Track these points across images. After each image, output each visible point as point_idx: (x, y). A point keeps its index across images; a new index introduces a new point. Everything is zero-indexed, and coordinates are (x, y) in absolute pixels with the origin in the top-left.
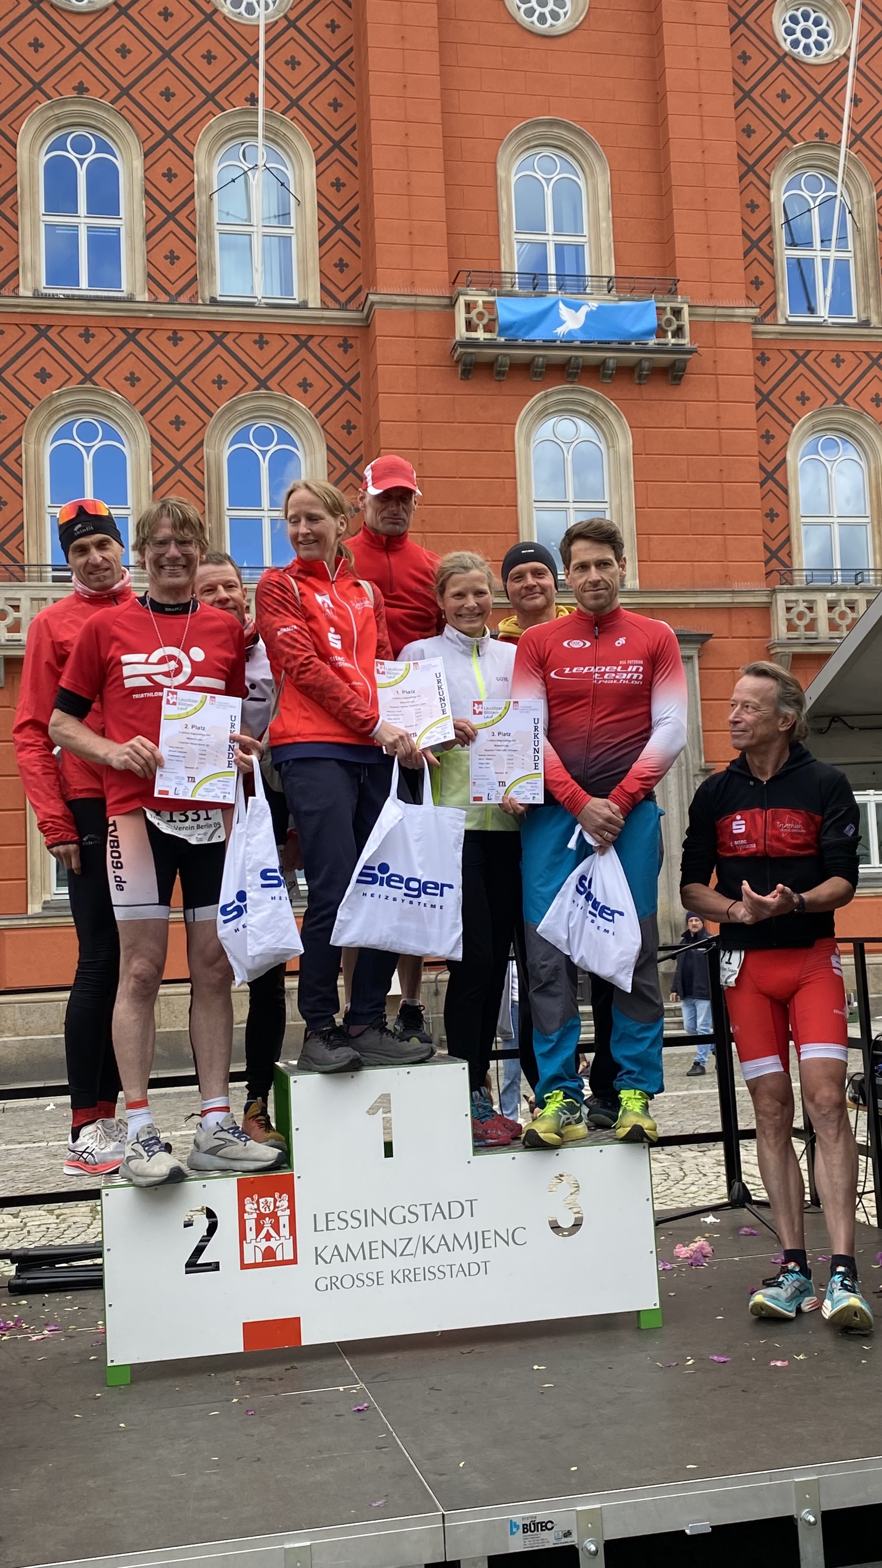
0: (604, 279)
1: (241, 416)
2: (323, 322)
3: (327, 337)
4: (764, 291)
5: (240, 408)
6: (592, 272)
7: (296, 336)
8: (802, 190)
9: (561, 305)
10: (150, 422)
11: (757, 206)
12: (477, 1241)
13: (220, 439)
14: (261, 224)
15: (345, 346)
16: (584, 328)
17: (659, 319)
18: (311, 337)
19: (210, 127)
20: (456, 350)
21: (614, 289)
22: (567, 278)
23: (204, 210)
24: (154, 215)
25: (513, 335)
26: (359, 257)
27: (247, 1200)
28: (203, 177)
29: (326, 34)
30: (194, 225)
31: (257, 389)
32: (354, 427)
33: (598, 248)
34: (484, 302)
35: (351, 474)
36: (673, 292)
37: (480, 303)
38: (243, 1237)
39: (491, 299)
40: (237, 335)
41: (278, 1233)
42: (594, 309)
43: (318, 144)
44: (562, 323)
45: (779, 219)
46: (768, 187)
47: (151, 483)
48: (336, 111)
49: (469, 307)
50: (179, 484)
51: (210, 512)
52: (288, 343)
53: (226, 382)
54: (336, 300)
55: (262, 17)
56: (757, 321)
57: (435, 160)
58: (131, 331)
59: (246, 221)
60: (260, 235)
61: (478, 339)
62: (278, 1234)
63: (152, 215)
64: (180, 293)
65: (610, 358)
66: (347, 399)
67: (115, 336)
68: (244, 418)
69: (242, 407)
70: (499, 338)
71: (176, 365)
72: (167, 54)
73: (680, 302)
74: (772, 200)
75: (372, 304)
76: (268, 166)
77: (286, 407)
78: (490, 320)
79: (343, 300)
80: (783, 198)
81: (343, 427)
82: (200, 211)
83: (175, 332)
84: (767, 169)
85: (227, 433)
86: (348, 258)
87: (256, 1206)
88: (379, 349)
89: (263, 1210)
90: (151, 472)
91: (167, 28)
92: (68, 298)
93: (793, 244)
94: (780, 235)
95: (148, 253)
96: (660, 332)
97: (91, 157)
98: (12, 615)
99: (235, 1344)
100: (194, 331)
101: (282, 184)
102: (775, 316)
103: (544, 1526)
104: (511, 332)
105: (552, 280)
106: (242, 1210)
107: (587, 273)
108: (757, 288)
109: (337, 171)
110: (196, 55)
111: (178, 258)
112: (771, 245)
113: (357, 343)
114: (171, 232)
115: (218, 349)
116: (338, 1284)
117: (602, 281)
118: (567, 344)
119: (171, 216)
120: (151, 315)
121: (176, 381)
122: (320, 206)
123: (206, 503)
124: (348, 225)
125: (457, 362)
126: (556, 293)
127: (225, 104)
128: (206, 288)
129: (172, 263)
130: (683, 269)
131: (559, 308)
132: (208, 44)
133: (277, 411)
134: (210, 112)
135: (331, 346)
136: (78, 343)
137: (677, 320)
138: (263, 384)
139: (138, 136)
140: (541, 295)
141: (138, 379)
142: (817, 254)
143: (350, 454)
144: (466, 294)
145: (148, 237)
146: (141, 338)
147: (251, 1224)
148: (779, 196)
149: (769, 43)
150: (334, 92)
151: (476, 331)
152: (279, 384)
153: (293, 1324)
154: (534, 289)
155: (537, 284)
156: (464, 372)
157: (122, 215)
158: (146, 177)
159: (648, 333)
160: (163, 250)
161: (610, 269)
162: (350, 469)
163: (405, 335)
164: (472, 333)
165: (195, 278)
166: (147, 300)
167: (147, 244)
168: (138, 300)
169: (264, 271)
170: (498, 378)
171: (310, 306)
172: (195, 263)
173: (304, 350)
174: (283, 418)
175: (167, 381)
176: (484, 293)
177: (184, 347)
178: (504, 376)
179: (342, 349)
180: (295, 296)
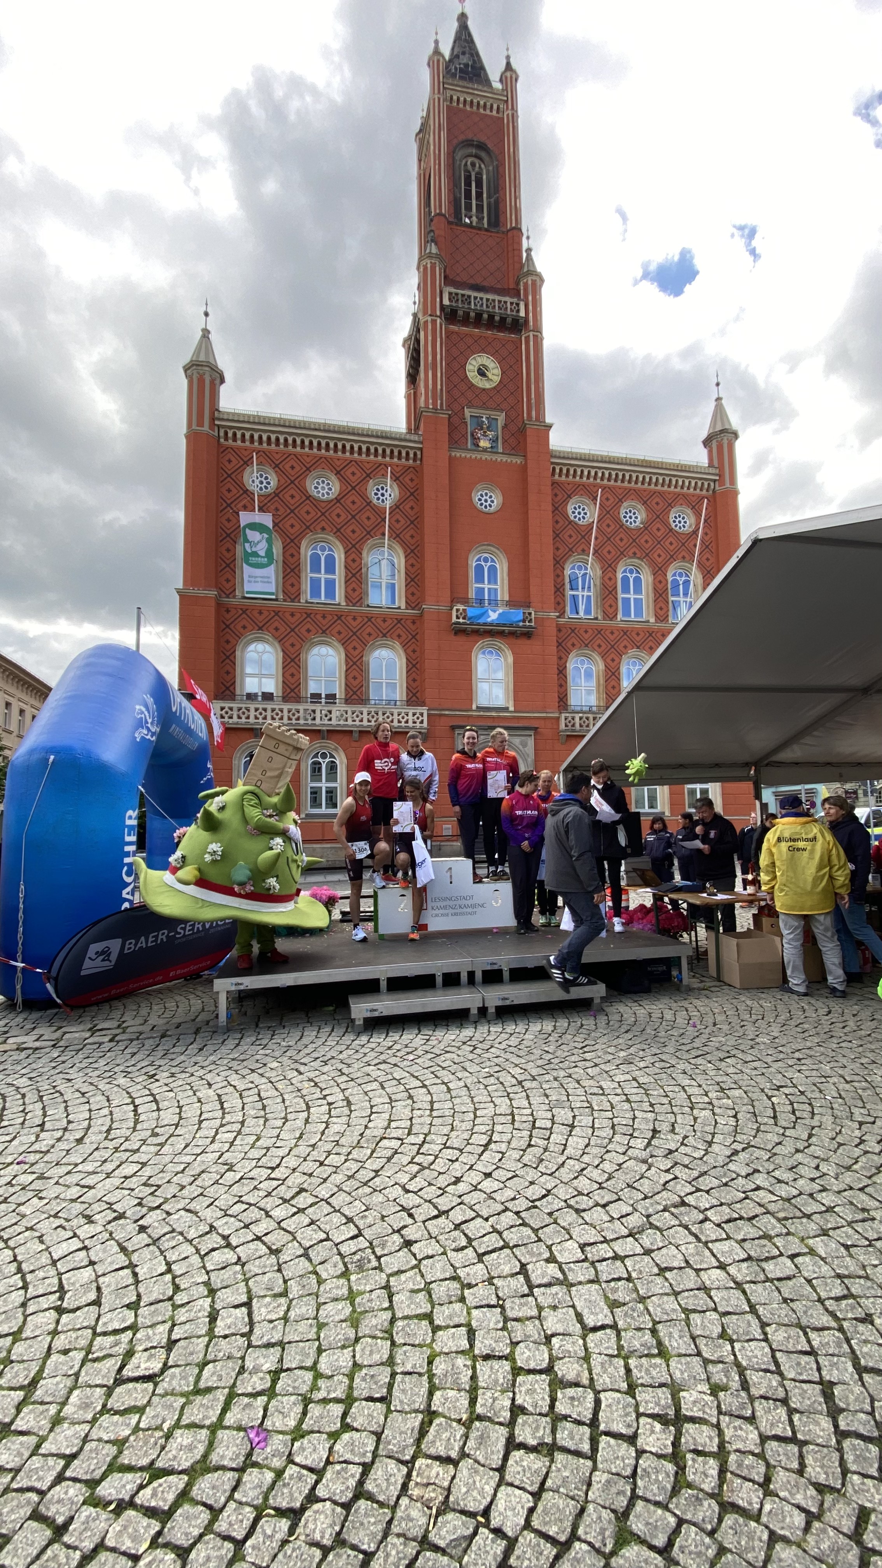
1: (377, 646)
2: (406, 614)
3: (407, 619)
4: (561, 606)
5: (377, 644)
7: (396, 619)
8: (576, 570)
9: (489, 610)
10: (345, 648)
11: (560, 576)
12: (474, 906)
13: (369, 654)
14: (385, 579)
15: (414, 623)
16: (497, 619)
17: (524, 616)
18: (402, 619)
19: (368, 544)
20: (452, 626)
21: (508, 605)
22: (492, 601)
23: (366, 573)
24: (348, 575)
26: (419, 591)
28: (365, 561)
29: (409, 511)
30: (362, 579)
31: (382, 637)
32: (416, 651)
33: (503, 590)
34: (463, 609)
35: (414, 668)
36: (529, 607)
37: (461, 609)
39: (465, 608)
40: (376, 618)
42: (501, 612)
43: (406, 551)
45: (567, 580)
46: (564, 569)
47: (345, 669)
48: (412, 539)
49: (458, 610)
50: (355, 670)
51: (365, 680)
52: (394, 621)
53: (372, 635)
54: (411, 606)
55: (388, 504)
56: (558, 617)
57: (447, 558)
58: (339, 616)
59: (380, 577)
60: (385, 582)
61: (460, 622)
64: (357, 603)
65: (506, 629)
66: (414, 641)
67: (333, 617)
70: (467, 622)
71: (354, 628)
72: (353, 517)
73: (531, 610)
74: (565, 574)
75: (424, 608)
76: (388, 558)
77: (392, 644)
78: (464, 615)
79: (413, 606)
81: (412, 651)
82: (364, 574)
83: (354, 616)
84: (563, 563)
85: (371, 652)
86: (416, 591)
88: (426, 624)
90: (345, 666)
91: (354, 507)
92: (317, 603)
93: (572, 589)
94: (568, 586)
95: (345, 588)
96: (524, 621)
97: (326, 553)
98: (297, 715)
100: (361, 616)
101: (393, 565)
102: (565, 615)
104: (472, 620)
105: (487, 601)
107: (499, 599)
108: (559, 605)
109: (412, 561)
110: (364, 518)
111: (356, 590)
112: (564, 590)
113: (417, 622)
114: (354, 581)
115: (370, 623)
117: (504, 602)
118: (491, 624)
119: (354, 575)
120: (346, 610)
121: (355, 634)
122: (406, 572)
123: (364, 676)
124: (415, 580)
125: (453, 629)
126: (488, 606)
127: (374, 535)
128: (366, 601)
129: (354, 592)
130: (532, 599)
131: (489, 612)
132: (368, 514)
133: (389, 645)
134: (369, 538)
135: (408, 622)
136: (321, 619)
137: (530, 617)
138: (384, 635)
139: (343, 546)
140: (482, 607)
141: (341, 633)
142: (579, 593)
143: (414, 660)
144: (457, 606)
145: (346, 582)
146: (343, 618)
148: (568, 572)
149: (566, 517)
150: (412, 532)
152: (390, 636)
155: (481, 603)
156: (455, 633)
157: (337, 574)
158: (345, 561)
159: (520, 621)
160: (351, 587)
161: (507, 598)
162: (414, 666)
163: (435, 619)
164: (459, 620)
165: (362, 598)
166: (345, 605)
167: (345, 585)
168: (342, 605)
169: (386, 596)
170: (467, 636)
171: (401, 608)
172: (362, 592)
173: (399, 624)
174: (391, 647)
175: (351, 634)
176: (463, 606)
177: (357, 622)
178: (469, 634)
179: (412, 623)
180: (397, 604)
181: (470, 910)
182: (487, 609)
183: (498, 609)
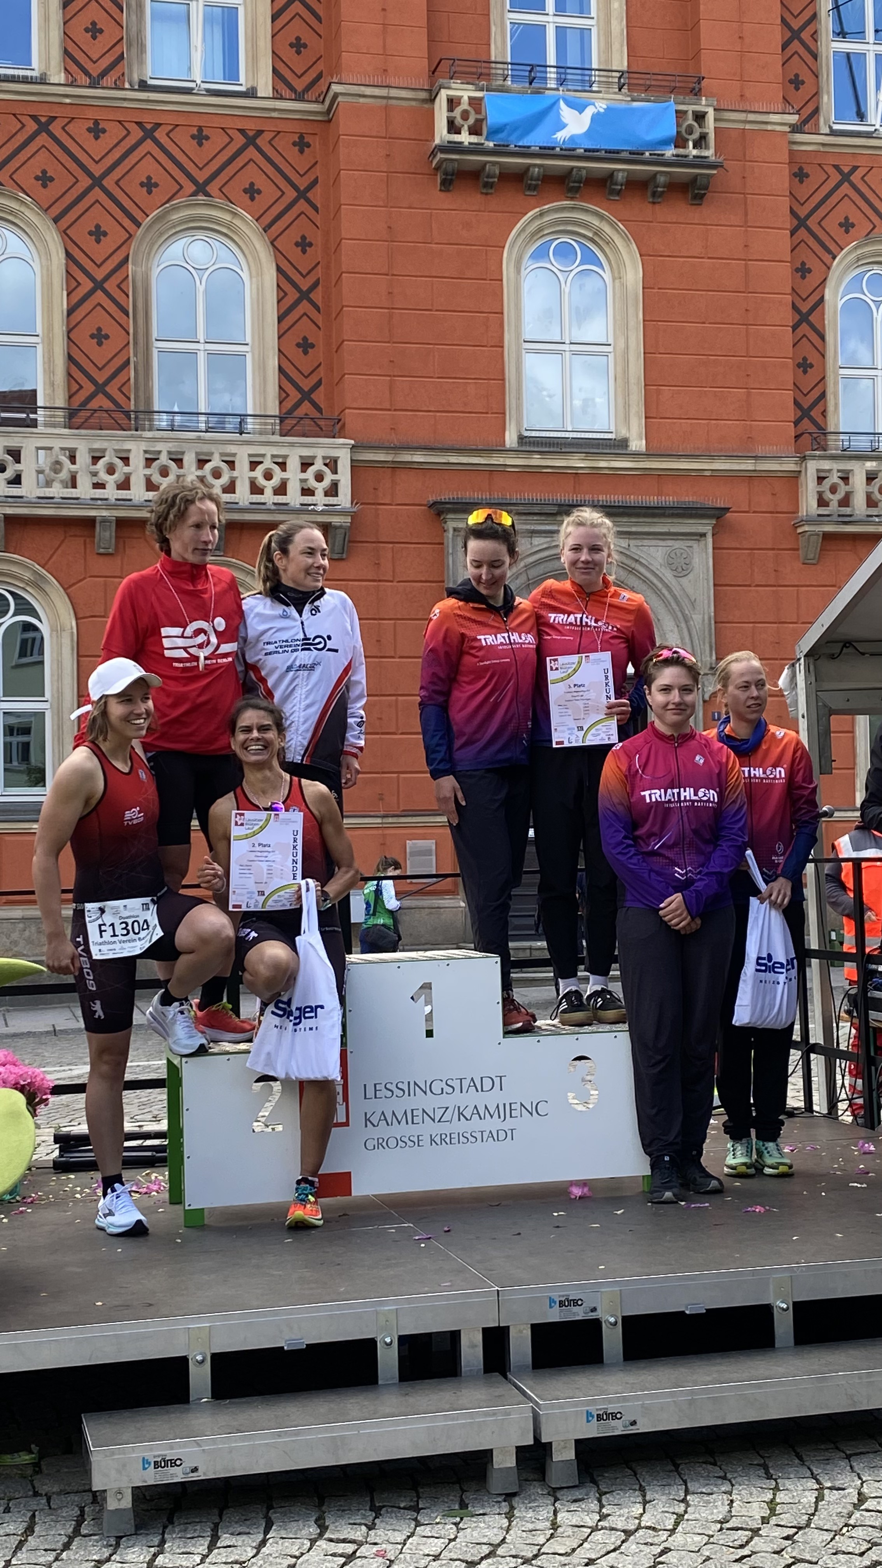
0: (614, 74)
1: (174, 227)
2: (274, 115)
3: (279, 132)
4: (806, 90)
5: (174, 217)
6: (599, 62)
7: (242, 131)
9: (562, 102)
10: (64, 232)
12: (506, 1111)
13: (149, 253)
15: (302, 144)
16: (588, 133)
17: (678, 125)
18: (260, 132)
20: (435, 156)
21: (625, 87)
22: (569, 71)
25: (502, 140)
26: (320, 36)
31: (194, 194)
32: (310, 245)
33: (607, 34)
34: (469, 98)
35: (305, 301)
36: (696, 92)
37: (466, 99)
39: (479, 94)
40: (171, 127)
42: (602, 110)
44: (564, 126)
45: (826, 5)
47: (65, 306)
49: (452, 103)
50: (99, 308)
51: (136, 343)
52: (232, 139)
53: (156, 185)
54: (291, 88)
56: (796, 129)
58: (43, 120)
60: (200, 4)
61: (462, 143)
64: (104, 74)
65: (619, 170)
66: (302, 209)
67: (24, 126)
68: (178, 229)
69: (175, 217)
70: (486, 143)
71: (97, 162)
73: (704, 105)
75: (336, 96)
77: (227, 217)
78: (477, 120)
79: (299, 89)
81: (297, 244)
83: (96, 123)
85: (156, 247)
86: (307, 37)
88: (342, 151)
90: (65, 293)
93: (841, 34)
94: (828, 23)
95: (65, 24)
96: (680, 141)
100: (119, 122)
102: (817, 124)
103: (576, 1302)
104: (502, 136)
105: (552, 73)
107: (594, 66)
108: (797, 89)
111: (101, 31)
112: (815, 35)
113: (315, 142)
115: (149, 145)
116: (384, 1144)
117: (612, 77)
118: (568, 153)
120: (68, 101)
121: (97, 182)
123: (131, 331)
125: (437, 169)
126: (557, 89)
128: (135, 68)
129: (94, 38)
130: (708, 64)
131: (559, 108)
133: (217, 222)
135: (284, 144)
137: (700, 127)
138: (201, 189)
140: (537, 92)
141: (52, 179)
142: (870, 48)
143: (304, 277)
144: (449, 88)
145: (65, 5)
146: (56, 128)
151: (460, 133)
152: (220, 190)
153: (345, 1178)
154: (531, 83)
155: (534, 78)
156: (443, 182)
159: (665, 142)
161: (621, 61)
162: (305, 295)
163: (374, 134)
164: (456, 136)
165: (121, 57)
166: (62, 82)
167: (64, 13)
168: (52, 82)
169: (205, 51)
170: (484, 191)
171: (259, 95)
172: (122, 38)
173: (251, 148)
174: (225, 230)
175: (86, 182)
176: (470, 87)
177: (107, 141)
178: (491, 188)
179: (297, 148)
180: (242, 80)
181: (492, 1124)
182: (553, 101)
183: (593, 101)
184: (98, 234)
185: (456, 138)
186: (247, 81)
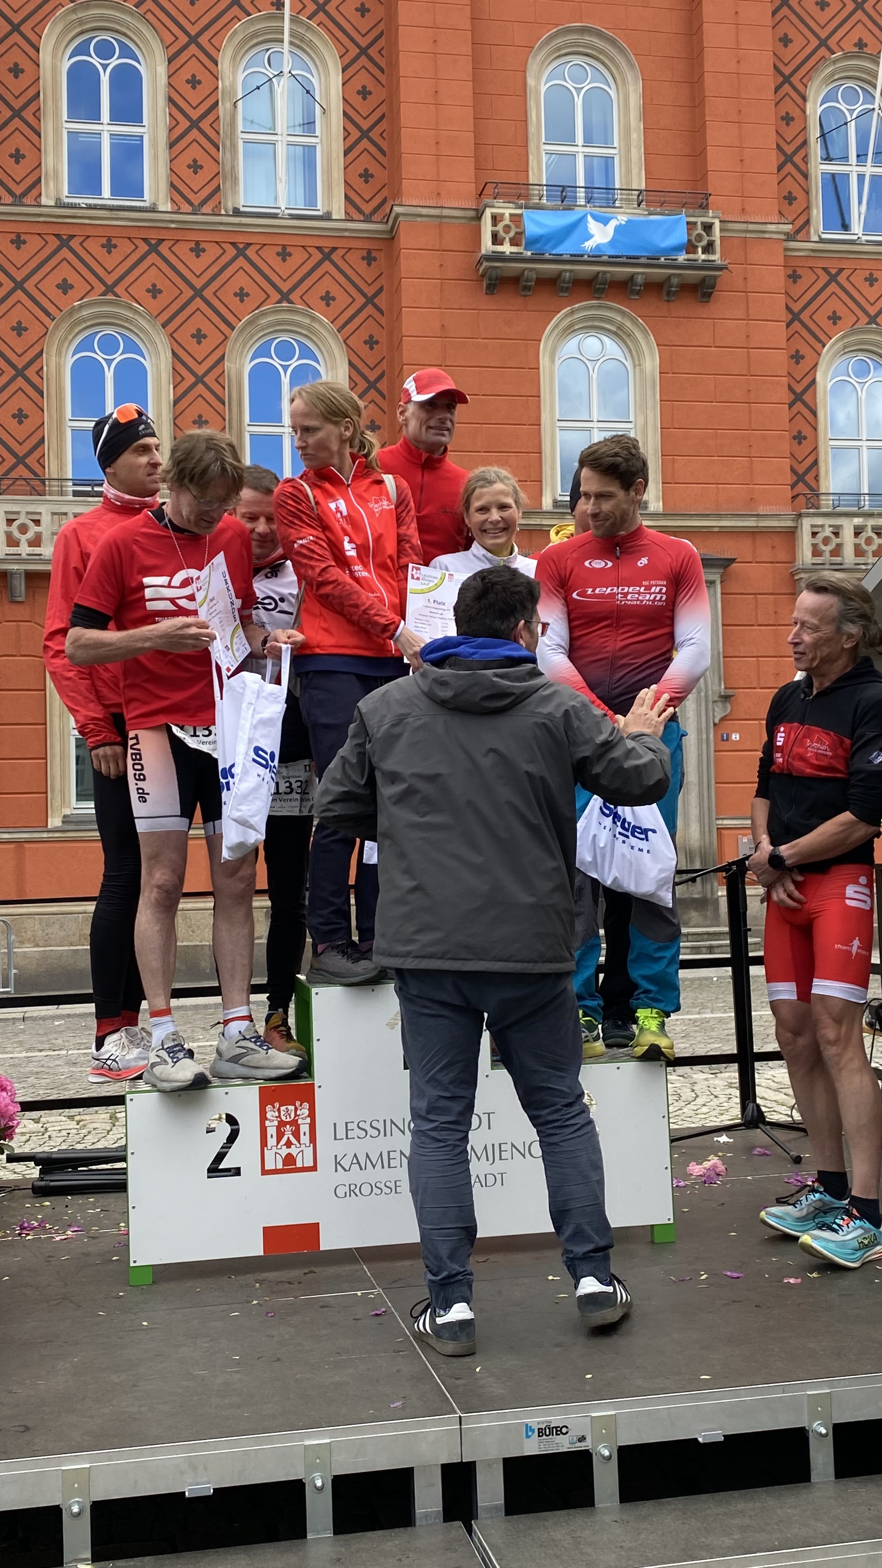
0: (634, 192)
1: (263, 330)
2: (347, 234)
3: (350, 249)
4: (798, 206)
6: (621, 184)
7: (319, 248)
8: (838, 102)
9: (589, 218)
10: (171, 335)
11: (793, 119)
12: (494, 1153)
13: (242, 352)
14: (285, 133)
15: (369, 258)
16: (612, 242)
17: (689, 234)
18: (334, 249)
19: (235, 32)
20: (481, 264)
21: (644, 203)
22: (595, 190)
23: (228, 118)
24: (178, 123)
25: (538, 249)
26: (385, 168)
27: (269, 1108)
28: (227, 83)
30: (218, 133)
31: (279, 302)
32: (377, 342)
33: (628, 161)
34: (511, 215)
35: (372, 390)
36: (704, 207)
37: (507, 215)
38: (264, 1143)
39: (518, 211)
40: (259, 247)
41: (299, 1140)
42: (623, 223)
43: (344, 51)
44: (591, 236)
45: (814, 133)
46: (804, 99)
48: (363, 16)
49: (495, 219)
50: (200, 398)
51: (230, 428)
52: (311, 255)
53: (248, 295)
54: (360, 211)
56: (790, 237)
57: (464, 68)
58: (153, 242)
59: (270, 129)
60: (285, 143)
61: (504, 253)
62: (299, 1142)
63: (175, 123)
64: (203, 203)
65: (638, 273)
66: (370, 313)
67: (137, 247)
68: (266, 332)
69: (263, 321)
70: (525, 252)
71: (198, 277)
73: (711, 217)
74: (808, 113)
75: (397, 216)
76: (293, 72)
77: (307, 321)
78: (517, 233)
79: (368, 212)
80: (819, 110)
81: (365, 342)
82: (224, 119)
83: (197, 243)
84: (803, 80)
85: (248, 346)
86: (374, 168)
87: (277, 1114)
88: (403, 261)
89: (284, 1118)
90: (172, 386)
92: (90, 207)
93: (828, 158)
94: (816, 149)
95: (171, 161)
96: (690, 247)
97: (114, 62)
98: (33, 529)
99: (256, 1248)
100: (217, 242)
101: (308, 92)
102: (808, 233)
103: (558, 1430)
104: (538, 246)
105: (581, 193)
106: (263, 1118)
107: (617, 186)
108: (790, 204)
109: (363, 79)
111: (201, 167)
112: (806, 159)
113: (380, 256)
114: (195, 140)
115: (241, 262)
116: (357, 1191)
117: (632, 195)
118: (595, 259)
119: (195, 124)
120: (173, 226)
121: (198, 293)
122: (345, 114)
123: (227, 417)
124: (375, 135)
125: (483, 276)
126: (585, 206)
127: (250, 8)
128: (230, 198)
129: (195, 173)
130: (714, 184)
131: (587, 221)
133: (299, 325)
134: (236, 17)
135: (355, 258)
136: (100, 253)
137: (708, 236)
138: (285, 297)
139: (162, 41)
140: (569, 208)
141: (160, 291)
142: (852, 169)
143: (372, 369)
144: (493, 207)
145: (172, 145)
146: (164, 249)
147: (272, 1131)
148: (815, 109)
151: (502, 244)
152: (301, 297)
153: (313, 1230)
154: (563, 202)
155: (565, 197)
156: (489, 287)
157: (145, 122)
158: (169, 83)
159: (677, 249)
160: (186, 159)
161: (639, 182)
163: (430, 248)
164: (498, 247)
165: (218, 188)
166: (169, 210)
167: (170, 153)
168: (160, 210)
169: (288, 181)
170: (523, 293)
171: (334, 217)
172: (219, 173)
173: (327, 263)
174: (305, 332)
175: (189, 293)
176: (511, 205)
177: (206, 258)
178: (529, 290)
179: (365, 262)
180: (319, 207)
182: (581, 215)
183: (615, 215)
184: (199, 336)
185: (499, 248)
186: (323, 206)
